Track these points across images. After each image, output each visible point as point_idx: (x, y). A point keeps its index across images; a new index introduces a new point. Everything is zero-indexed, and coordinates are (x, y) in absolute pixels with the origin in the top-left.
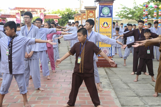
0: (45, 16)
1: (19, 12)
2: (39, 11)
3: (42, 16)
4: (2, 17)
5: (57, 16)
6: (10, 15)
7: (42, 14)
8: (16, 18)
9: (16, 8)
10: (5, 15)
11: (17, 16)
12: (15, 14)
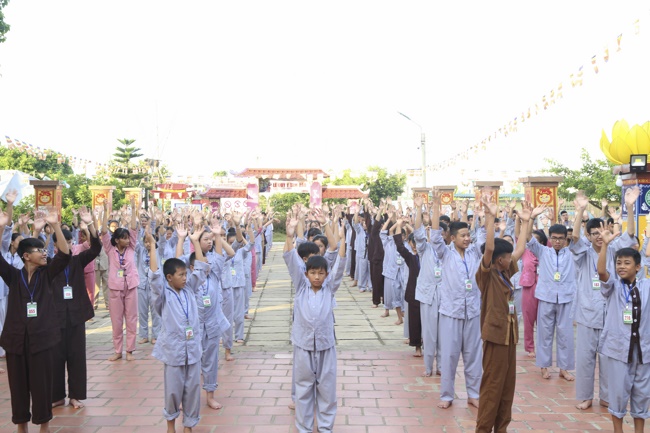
0: (324, 190)
1: (256, 182)
2: (310, 177)
3: (315, 191)
4: (212, 196)
5: (356, 191)
6: (231, 191)
7: (315, 185)
8: (247, 197)
9: (248, 172)
10: (217, 191)
11: (250, 192)
12: (243, 188)
